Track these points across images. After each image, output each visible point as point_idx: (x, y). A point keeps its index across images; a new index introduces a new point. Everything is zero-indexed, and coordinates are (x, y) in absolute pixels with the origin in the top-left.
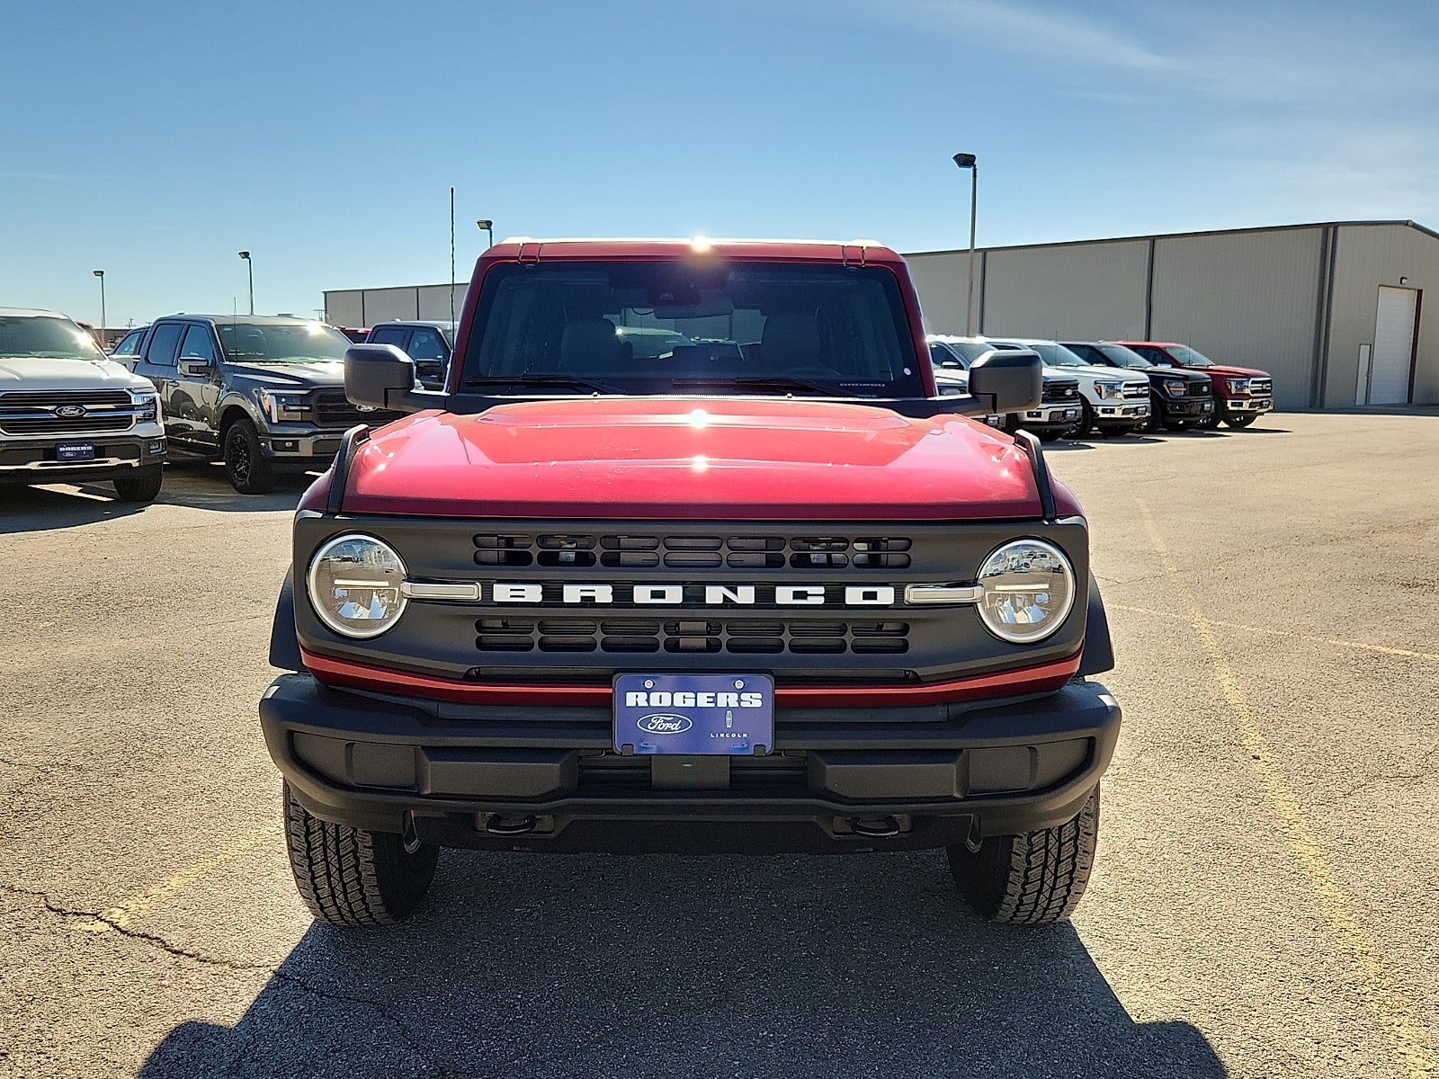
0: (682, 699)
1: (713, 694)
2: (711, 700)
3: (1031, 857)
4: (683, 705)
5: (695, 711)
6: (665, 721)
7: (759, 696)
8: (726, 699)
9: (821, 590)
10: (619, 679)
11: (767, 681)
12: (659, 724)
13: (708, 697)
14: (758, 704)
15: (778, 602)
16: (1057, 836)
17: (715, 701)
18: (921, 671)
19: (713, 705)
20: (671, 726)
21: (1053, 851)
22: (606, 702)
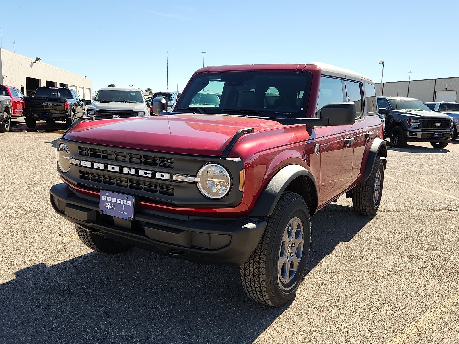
0: (114, 200)
1: (120, 200)
2: (120, 201)
3: (246, 278)
4: (114, 202)
5: (116, 204)
6: (110, 206)
7: (130, 202)
8: (123, 202)
9: (150, 172)
10: (102, 191)
11: (132, 198)
12: (109, 206)
13: (119, 200)
14: (130, 205)
15: (140, 175)
16: (252, 272)
17: (121, 202)
18: (176, 203)
19: (120, 203)
20: (110, 207)
21: (252, 278)
22: (98, 197)
